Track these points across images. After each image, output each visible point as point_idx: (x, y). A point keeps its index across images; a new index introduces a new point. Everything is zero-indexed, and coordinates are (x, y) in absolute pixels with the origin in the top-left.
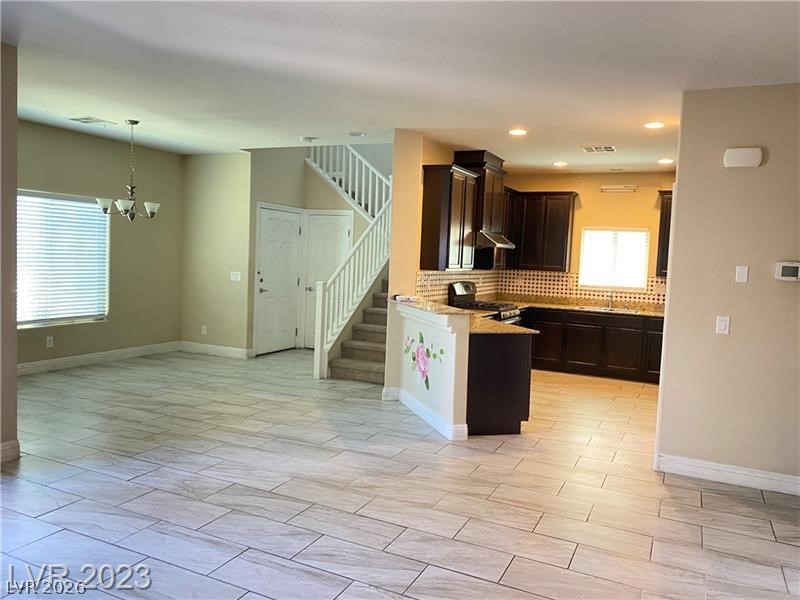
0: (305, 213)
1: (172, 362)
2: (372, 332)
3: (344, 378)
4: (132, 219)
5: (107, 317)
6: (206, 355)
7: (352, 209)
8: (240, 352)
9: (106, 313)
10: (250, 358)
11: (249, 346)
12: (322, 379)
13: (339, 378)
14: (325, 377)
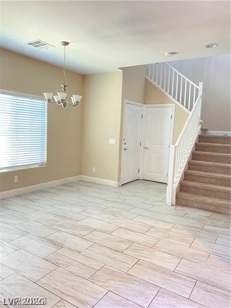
0: (145, 106)
1: (80, 189)
2: (198, 176)
3: (186, 206)
4: (64, 106)
5: (46, 164)
6: (95, 184)
7: (174, 103)
8: (114, 183)
9: (45, 162)
10: (119, 186)
11: (119, 180)
12: (172, 205)
13: (183, 205)
14: (174, 204)
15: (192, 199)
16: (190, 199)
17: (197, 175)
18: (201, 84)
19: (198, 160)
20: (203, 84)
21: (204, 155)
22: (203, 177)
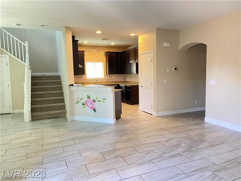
3: (38, 120)
12: (30, 122)
13: (36, 120)
14: (31, 121)
15: (42, 114)
16: (40, 115)
17: (39, 100)
18: (27, 43)
19: (36, 92)
20: (28, 43)
21: (39, 88)
22: (43, 101)
